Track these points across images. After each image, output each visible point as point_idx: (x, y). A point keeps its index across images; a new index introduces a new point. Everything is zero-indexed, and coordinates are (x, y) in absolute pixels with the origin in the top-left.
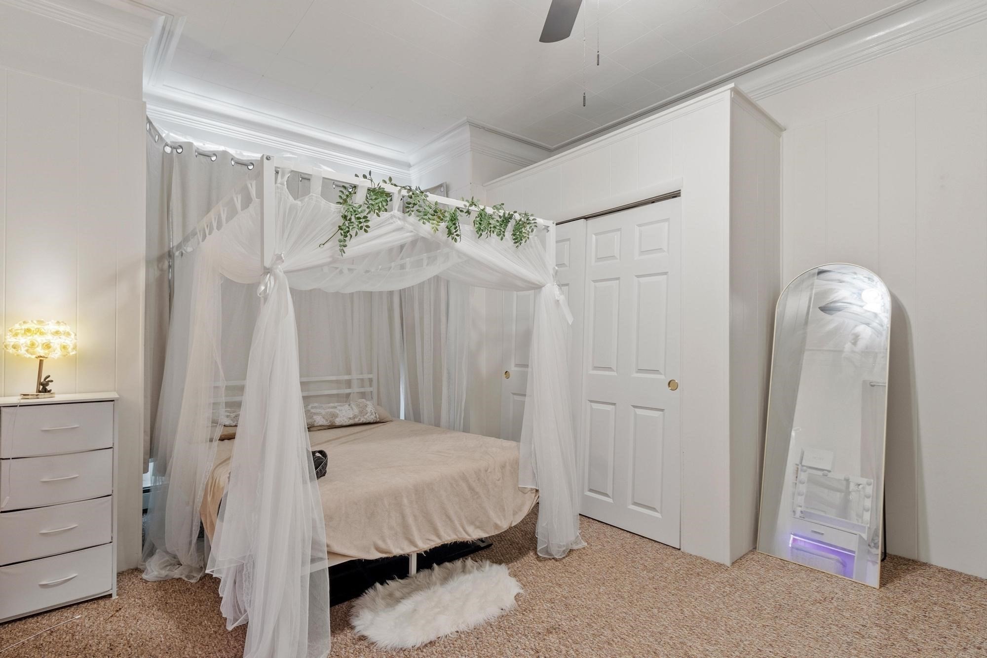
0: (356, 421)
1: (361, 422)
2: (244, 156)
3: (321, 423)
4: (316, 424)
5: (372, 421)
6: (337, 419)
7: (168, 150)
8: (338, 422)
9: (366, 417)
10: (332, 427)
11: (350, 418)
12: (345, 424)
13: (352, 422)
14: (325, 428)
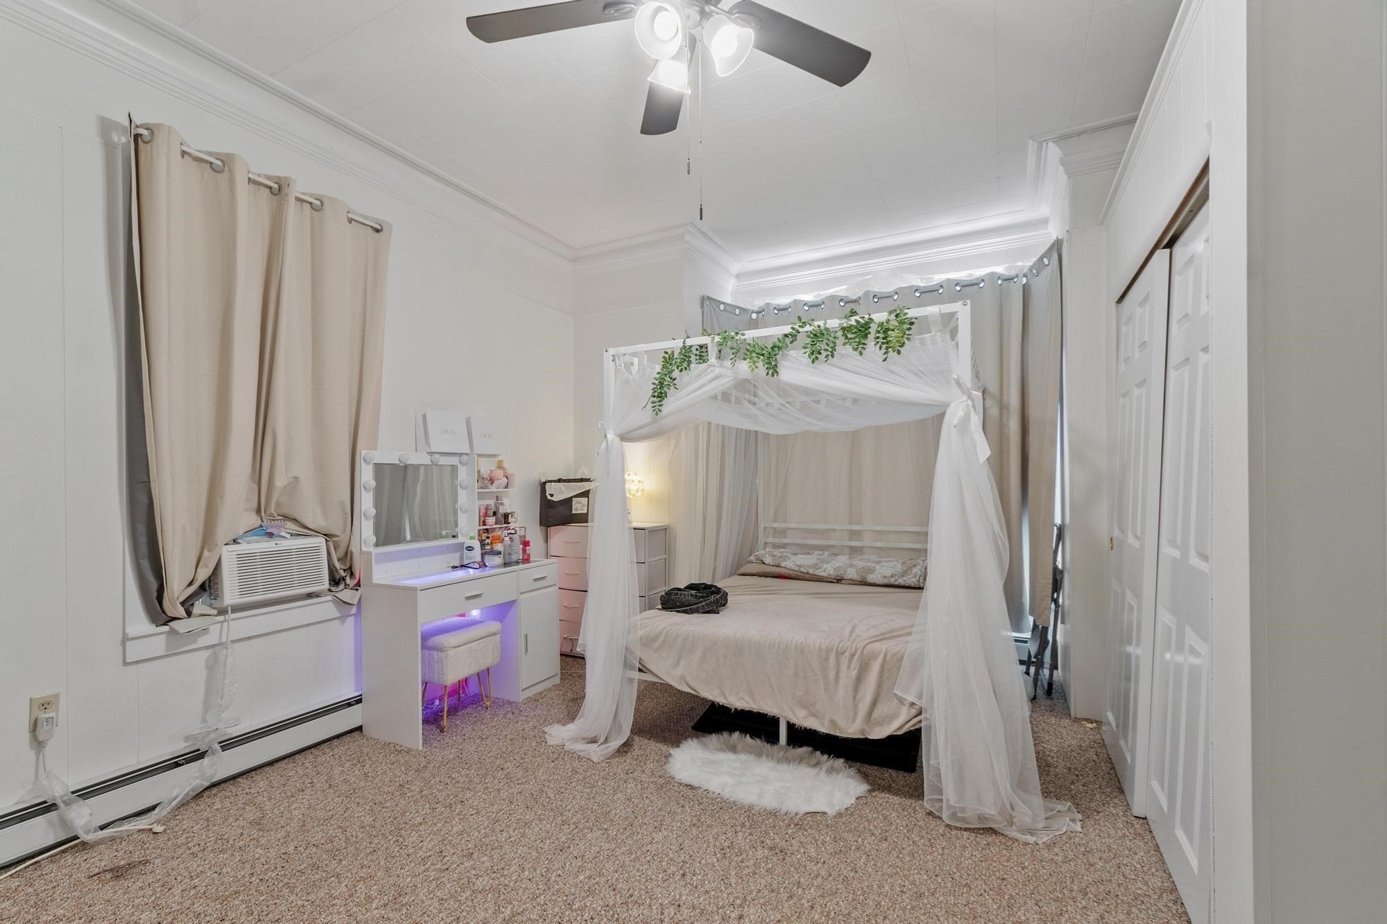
0: (892, 581)
1: (896, 583)
2: (822, 295)
3: (851, 577)
4: (845, 578)
5: (913, 585)
6: (870, 576)
7: (754, 316)
8: (871, 578)
9: (905, 578)
10: (864, 583)
11: (885, 577)
12: (878, 582)
13: (885, 581)
14: (855, 582)
